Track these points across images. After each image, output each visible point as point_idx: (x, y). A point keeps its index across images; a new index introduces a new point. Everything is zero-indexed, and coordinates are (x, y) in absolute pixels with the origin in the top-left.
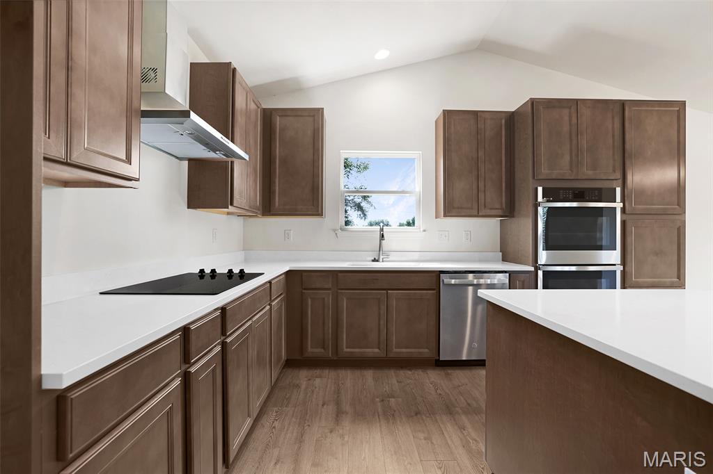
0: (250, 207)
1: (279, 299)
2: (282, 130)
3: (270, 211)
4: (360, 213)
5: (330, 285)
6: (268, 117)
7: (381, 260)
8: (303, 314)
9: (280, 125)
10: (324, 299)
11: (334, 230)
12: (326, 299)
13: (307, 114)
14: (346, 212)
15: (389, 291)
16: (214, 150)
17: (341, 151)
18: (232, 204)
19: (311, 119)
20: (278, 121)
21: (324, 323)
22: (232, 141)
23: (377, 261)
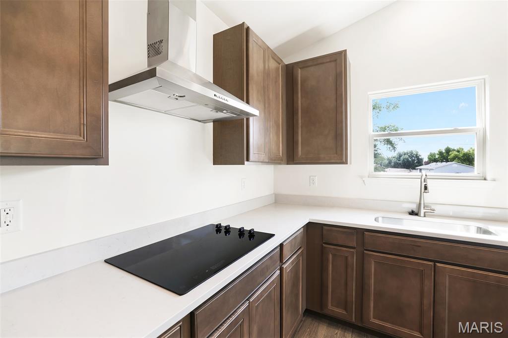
0: (271, 160)
1: (295, 256)
2: (303, 82)
3: (293, 161)
4: (389, 146)
5: (354, 244)
6: (290, 72)
7: (422, 214)
8: (323, 269)
9: (301, 77)
10: (347, 258)
11: (362, 177)
12: (349, 258)
13: (328, 60)
14: (375, 146)
15: (438, 265)
16: (221, 111)
17: (369, 93)
18: (248, 160)
19: (333, 64)
20: (299, 73)
21: (346, 284)
22: (248, 102)
23: (417, 214)
